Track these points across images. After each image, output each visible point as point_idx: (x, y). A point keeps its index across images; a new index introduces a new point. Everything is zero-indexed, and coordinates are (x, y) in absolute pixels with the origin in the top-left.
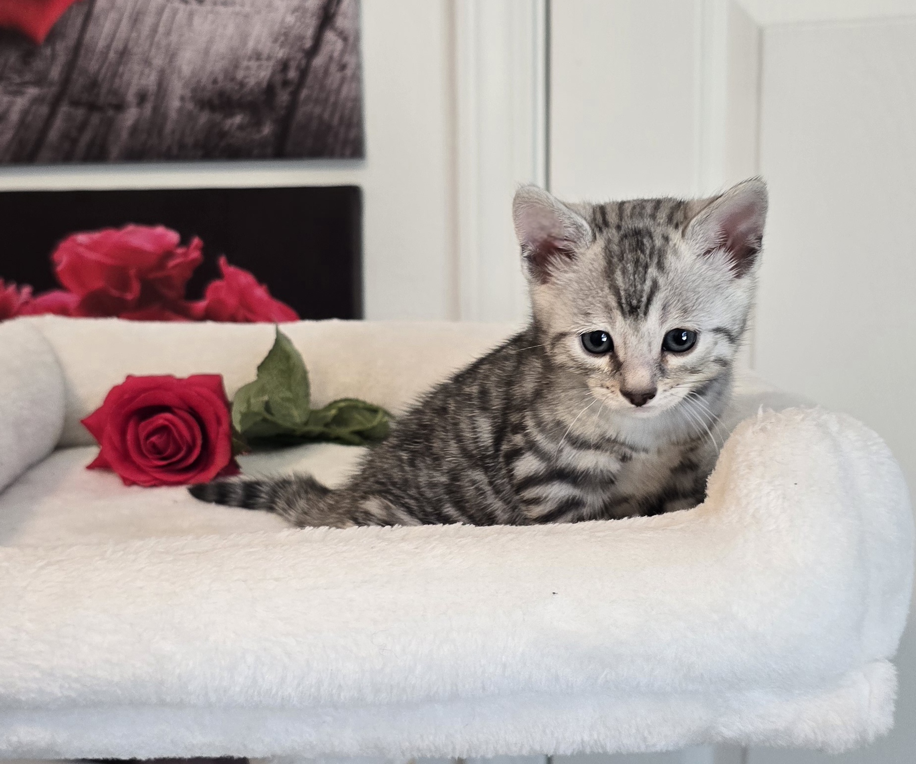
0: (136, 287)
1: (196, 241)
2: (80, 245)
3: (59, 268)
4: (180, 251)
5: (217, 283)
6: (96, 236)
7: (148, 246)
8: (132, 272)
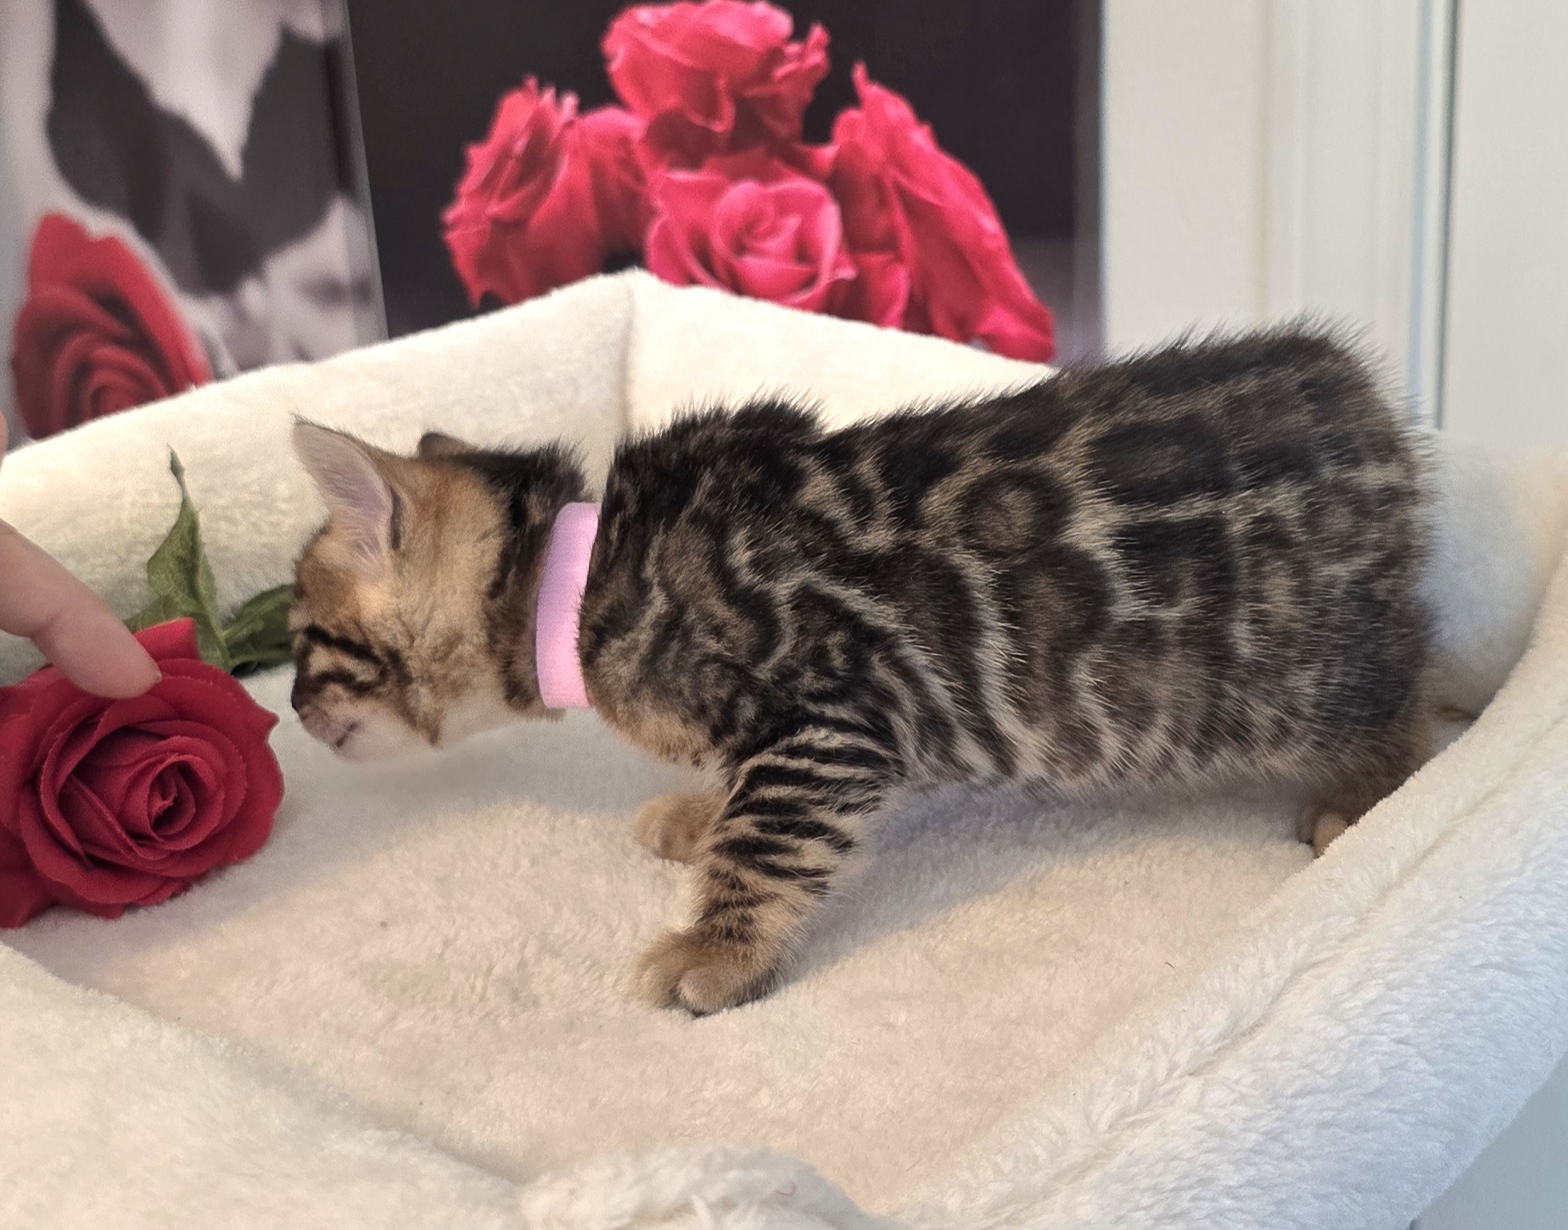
0: (728, 111)
1: (817, 33)
2: (642, 26)
3: (615, 66)
4: (794, 48)
5: (852, 114)
6: (665, 12)
7: (744, 38)
8: (722, 83)
